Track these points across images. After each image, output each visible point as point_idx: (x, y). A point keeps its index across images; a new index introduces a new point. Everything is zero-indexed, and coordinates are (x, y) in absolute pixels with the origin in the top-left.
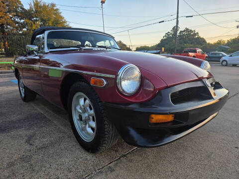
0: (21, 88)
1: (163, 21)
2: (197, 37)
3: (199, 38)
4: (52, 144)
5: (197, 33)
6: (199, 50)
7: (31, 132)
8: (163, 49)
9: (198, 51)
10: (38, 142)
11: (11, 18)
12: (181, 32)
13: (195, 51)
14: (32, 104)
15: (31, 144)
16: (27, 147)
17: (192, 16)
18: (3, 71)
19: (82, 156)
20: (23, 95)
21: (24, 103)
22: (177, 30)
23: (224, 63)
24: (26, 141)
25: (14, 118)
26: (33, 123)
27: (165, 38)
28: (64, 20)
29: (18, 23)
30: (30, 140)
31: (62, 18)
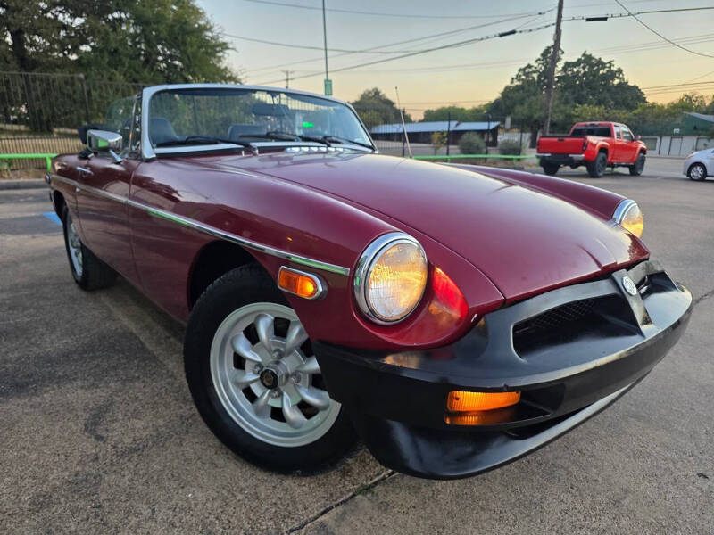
0: (73, 251)
1: (513, 32)
2: (616, 82)
3: (624, 86)
4: (159, 440)
5: (620, 71)
6: (620, 129)
7: (100, 395)
8: (508, 120)
9: (616, 130)
10: (122, 431)
11: (45, 11)
12: (568, 65)
13: (607, 132)
14: (104, 299)
15: (99, 438)
16: (89, 445)
17: (605, 19)
18: (21, 180)
19: (242, 484)
20: (79, 271)
21: (84, 294)
22: (555, 59)
23: (698, 172)
24: (86, 429)
25: (54, 344)
26: (104, 365)
27: (516, 83)
28: (202, 22)
29: (65, 27)
30: (96, 424)
31: (197, 13)
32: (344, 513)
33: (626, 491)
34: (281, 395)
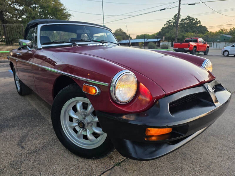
0: (17, 82)
1: (165, 9)
2: (198, 25)
3: (201, 26)
4: (44, 147)
5: (200, 21)
6: (200, 40)
7: (24, 132)
8: (164, 38)
9: (199, 40)
10: (30, 145)
11: (10, 5)
12: (183, 20)
13: (196, 41)
14: (28, 98)
15: (23, 147)
16: (19, 150)
17: (195, 4)
18: (2, 60)
19: (74, 163)
20: (19, 89)
21: (20, 97)
22: (179, 18)
23: (226, 53)
24: (18, 144)
25: (9, 114)
26: (26, 121)
27: (166, 26)
28: (62, 7)
30: (22, 142)
31: (61, 5)
32: (110, 173)
33: (212, 162)
34: (86, 130)
